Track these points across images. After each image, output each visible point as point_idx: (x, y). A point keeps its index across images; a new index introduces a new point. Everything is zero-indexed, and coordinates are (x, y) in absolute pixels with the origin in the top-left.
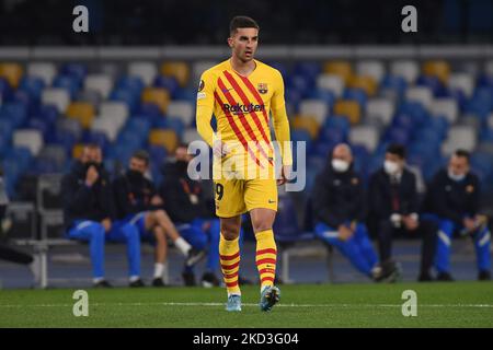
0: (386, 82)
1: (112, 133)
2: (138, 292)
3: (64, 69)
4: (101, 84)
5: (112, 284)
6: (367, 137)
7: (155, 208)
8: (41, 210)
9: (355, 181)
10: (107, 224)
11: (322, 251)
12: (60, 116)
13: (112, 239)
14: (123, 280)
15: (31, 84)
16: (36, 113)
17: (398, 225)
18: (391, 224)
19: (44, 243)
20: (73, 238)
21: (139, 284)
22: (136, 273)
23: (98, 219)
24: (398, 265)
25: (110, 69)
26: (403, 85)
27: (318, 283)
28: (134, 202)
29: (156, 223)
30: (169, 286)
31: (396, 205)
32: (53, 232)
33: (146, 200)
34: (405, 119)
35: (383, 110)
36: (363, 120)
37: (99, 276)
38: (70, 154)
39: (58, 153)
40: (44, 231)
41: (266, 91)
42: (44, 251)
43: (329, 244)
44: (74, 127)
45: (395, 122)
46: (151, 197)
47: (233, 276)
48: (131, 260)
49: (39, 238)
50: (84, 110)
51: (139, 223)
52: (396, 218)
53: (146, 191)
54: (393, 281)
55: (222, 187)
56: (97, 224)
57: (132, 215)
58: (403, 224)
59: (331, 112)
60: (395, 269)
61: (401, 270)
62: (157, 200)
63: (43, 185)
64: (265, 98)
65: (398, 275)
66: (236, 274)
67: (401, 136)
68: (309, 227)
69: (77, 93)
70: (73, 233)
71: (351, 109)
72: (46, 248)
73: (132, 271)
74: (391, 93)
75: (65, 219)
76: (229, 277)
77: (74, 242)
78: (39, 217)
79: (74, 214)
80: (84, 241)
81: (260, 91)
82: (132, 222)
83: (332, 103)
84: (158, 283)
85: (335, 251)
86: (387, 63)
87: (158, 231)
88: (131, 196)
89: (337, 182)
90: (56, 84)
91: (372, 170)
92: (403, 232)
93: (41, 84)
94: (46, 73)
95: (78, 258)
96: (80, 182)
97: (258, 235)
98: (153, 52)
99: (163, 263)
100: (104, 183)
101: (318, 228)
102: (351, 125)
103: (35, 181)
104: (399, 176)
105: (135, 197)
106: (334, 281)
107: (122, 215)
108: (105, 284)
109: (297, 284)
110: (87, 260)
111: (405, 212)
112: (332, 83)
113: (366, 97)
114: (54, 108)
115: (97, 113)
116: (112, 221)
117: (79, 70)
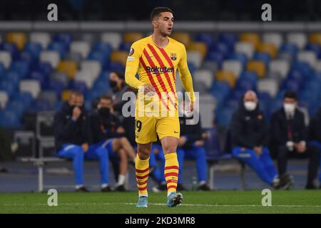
0: (283, 48)
1: (89, 83)
2: (107, 195)
3: (56, 37)
4: (82, 48)
5: (89, 189)
6: (270, 87)
7: (120, 136)
8: (39, 137)
9: (260, 117)
10: (85, 147)
11: (238, 167)
12: (53, 70)
13: (89, 157)
14: (96, 187)
15: (32, 48)
16: (36, 68)
17: (291, 149)
18: (287, 148)
19: (40, 161)
20: (61, 157)
21: (108, 190)
22: (105, 182)
23: (79, 143)
24: (291, 177)
25: (88, 37)
26: (296, 50)
27: (235, 190)
28: (104, 131)
29: (121, 147)
30: (129, 191)
31: (290, 135)
32: (48, 152)
33: (113, 130)
34: (297, 74)
35: (282, 67)
36: (267, 74)
37: (80, 184)
38: (59, 97)
39: (51, 96)
40: (41, 152)
41: (176, 59)
42: (41, 166)
43: (243, 162)
44: (62, 78)
45: (290, 76)
46: (116, 128)
47: (144, 183)
48: (102, 173)
49: (37, 156)
50: (70, 66)
51: (109, 147)
52: (290, 144)
53: (113, 123)
54: (287, 189)
55: (141, 123)
56: (78, 147)
57: (103, 141)
58: (295, 149)
59: (245, 69)
60: (289, 180)
61: (293, 181)
62: (120, 130)
63: (40, 119)
64: (175, 63)
65: (291, 184)
66: (146, 182)
67: (294, 86)
68: (228, 150)
69: (65, 55)
70: (61, 153)
71: (258, 67)
72: (42, 163)
73: (103, 181)
74: (287, 56)
75: (56, 143)
76: (140, 184)
77: (62, 160)
78: (38, 142)
79: (62, 140)
80: (69, 159)
81: (172, 58)
82: (104, 146)
83: (245, 62)
84: (121, 189)
85: (247, 167)
86: (284, 34)
87: (122, 152)
88: (102, 127)
89: (248, 118)
90: (50, 48)
91: (273, 110)
92: (295, 154)
93: (39, 48)
94: (43, 40)
95: (65, 171)
96: (68, 117)
97: (166, 156)
98: (119, 26)
99: (125, 174)
100: (84, 118)
101: (235, 151)
102: (259, 78)
103: (35, 116)
104: (293, 114)
105: (105, 128)
106: (246, 189)
107: (96, 140)
108: (84, 190)
109: (219, 190)
110: (72, 172)
111: (296, 140)
112: (245, 48)
113: (269, 59)
114: (48, 65)
115: (79, 68)
116: (89, 145)
117: (67, 38)
